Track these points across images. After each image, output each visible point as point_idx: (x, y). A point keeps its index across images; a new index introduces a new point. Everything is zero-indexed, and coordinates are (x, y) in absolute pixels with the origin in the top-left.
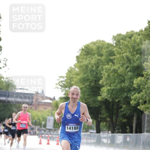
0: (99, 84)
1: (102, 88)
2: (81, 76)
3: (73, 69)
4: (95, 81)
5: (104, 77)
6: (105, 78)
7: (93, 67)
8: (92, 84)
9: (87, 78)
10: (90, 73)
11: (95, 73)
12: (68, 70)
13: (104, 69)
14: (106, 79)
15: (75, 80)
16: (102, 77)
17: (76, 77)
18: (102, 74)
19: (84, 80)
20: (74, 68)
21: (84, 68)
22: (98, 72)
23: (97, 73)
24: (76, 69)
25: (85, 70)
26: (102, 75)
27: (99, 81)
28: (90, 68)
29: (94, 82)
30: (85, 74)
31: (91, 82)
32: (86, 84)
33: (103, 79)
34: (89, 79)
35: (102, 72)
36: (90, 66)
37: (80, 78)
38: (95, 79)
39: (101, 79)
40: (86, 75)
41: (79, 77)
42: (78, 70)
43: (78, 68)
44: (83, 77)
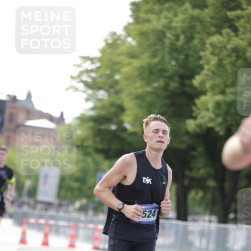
0: (192, 86)
1: (198, 98)
2: (144, 60)
3: (119, 38)
4: (182, 77)
5: (206, 67)
6: (209, 70)
7: (177, 38)
8: (174, 85)
9: (159, 67)
10: (170, 53)
11: (182, 57)
12: (106, 40)
13: (208, 46)
14: (213, 73)
15: (125, 70)
16: (202, 68)
17: (130, 64)
18: (200, 58)
19: (151, 73)
20: (122, 38)
21: (153, 38)
22: (191, 53)
23: (187, 56)
24: (130, 39)
25: (155, 44)
26: (201, 62)
27: (191, 77)
28: (169, 39)
29: (177, 79)
30: (154, 55)
31: (170, 78)
32: (156, 85)
33: (205, 72)
34: (165, 71)
35: (202, 54)
36: (169, 35)
37: (141, 68)
38: (182, 71)
39: (198, 73)
40: (156, 60)
41: (137, 63)
42: (134, 43)
43: (134, 39)
44: (149, 64)
